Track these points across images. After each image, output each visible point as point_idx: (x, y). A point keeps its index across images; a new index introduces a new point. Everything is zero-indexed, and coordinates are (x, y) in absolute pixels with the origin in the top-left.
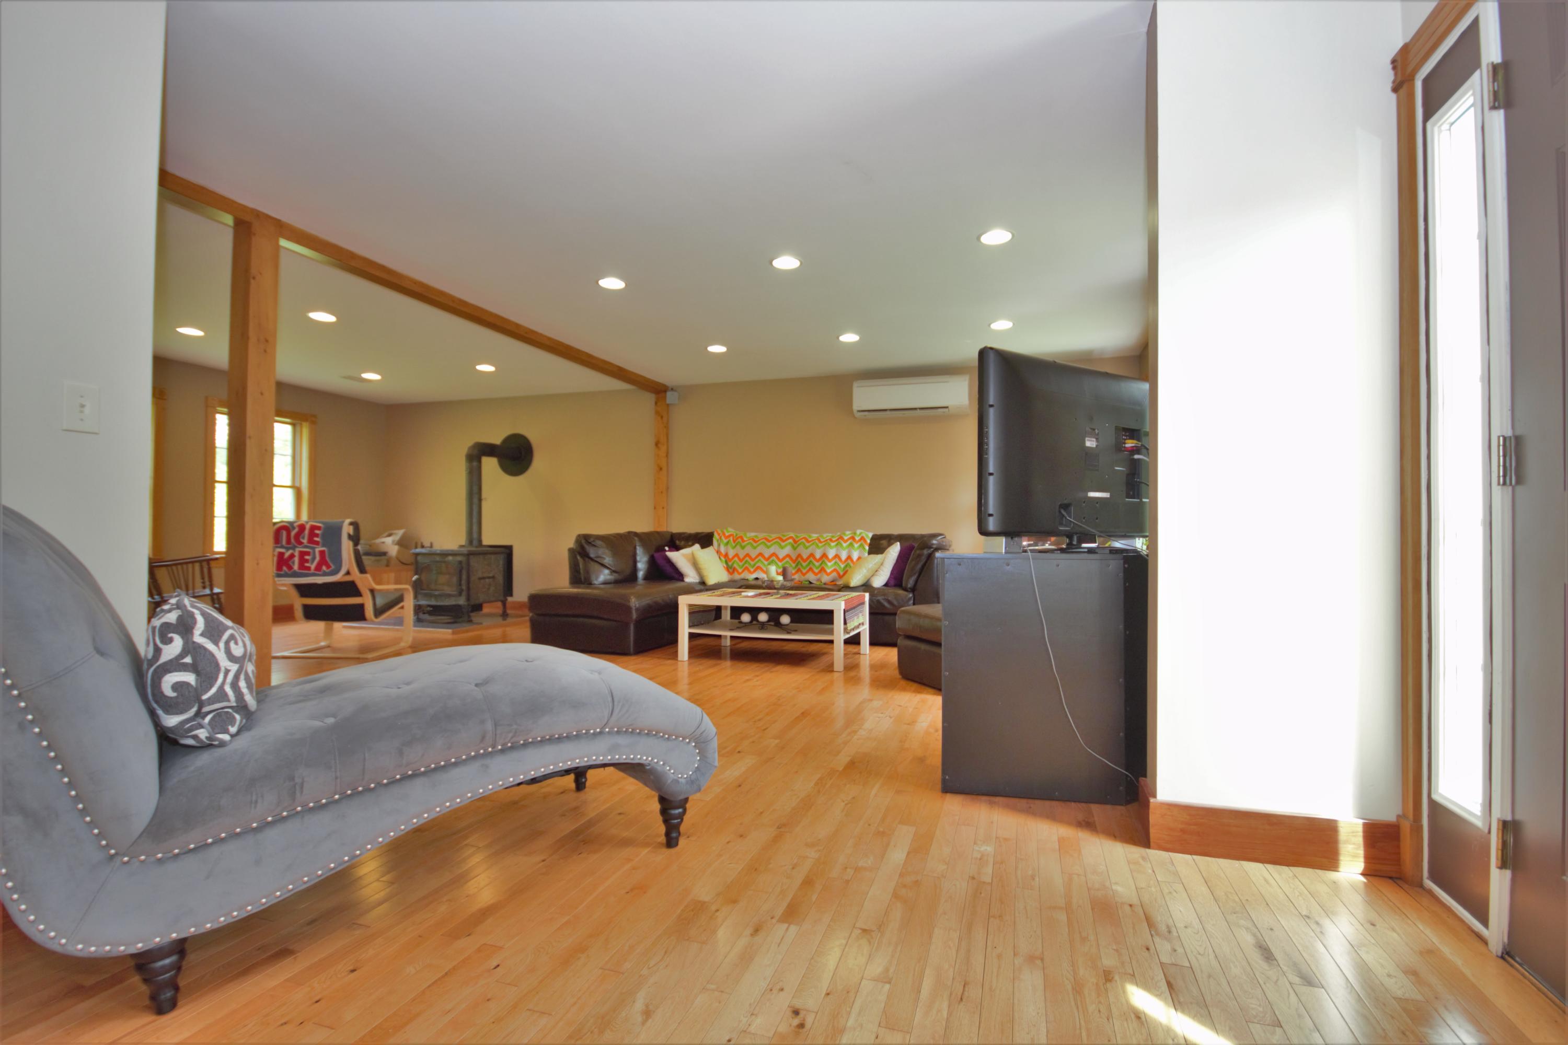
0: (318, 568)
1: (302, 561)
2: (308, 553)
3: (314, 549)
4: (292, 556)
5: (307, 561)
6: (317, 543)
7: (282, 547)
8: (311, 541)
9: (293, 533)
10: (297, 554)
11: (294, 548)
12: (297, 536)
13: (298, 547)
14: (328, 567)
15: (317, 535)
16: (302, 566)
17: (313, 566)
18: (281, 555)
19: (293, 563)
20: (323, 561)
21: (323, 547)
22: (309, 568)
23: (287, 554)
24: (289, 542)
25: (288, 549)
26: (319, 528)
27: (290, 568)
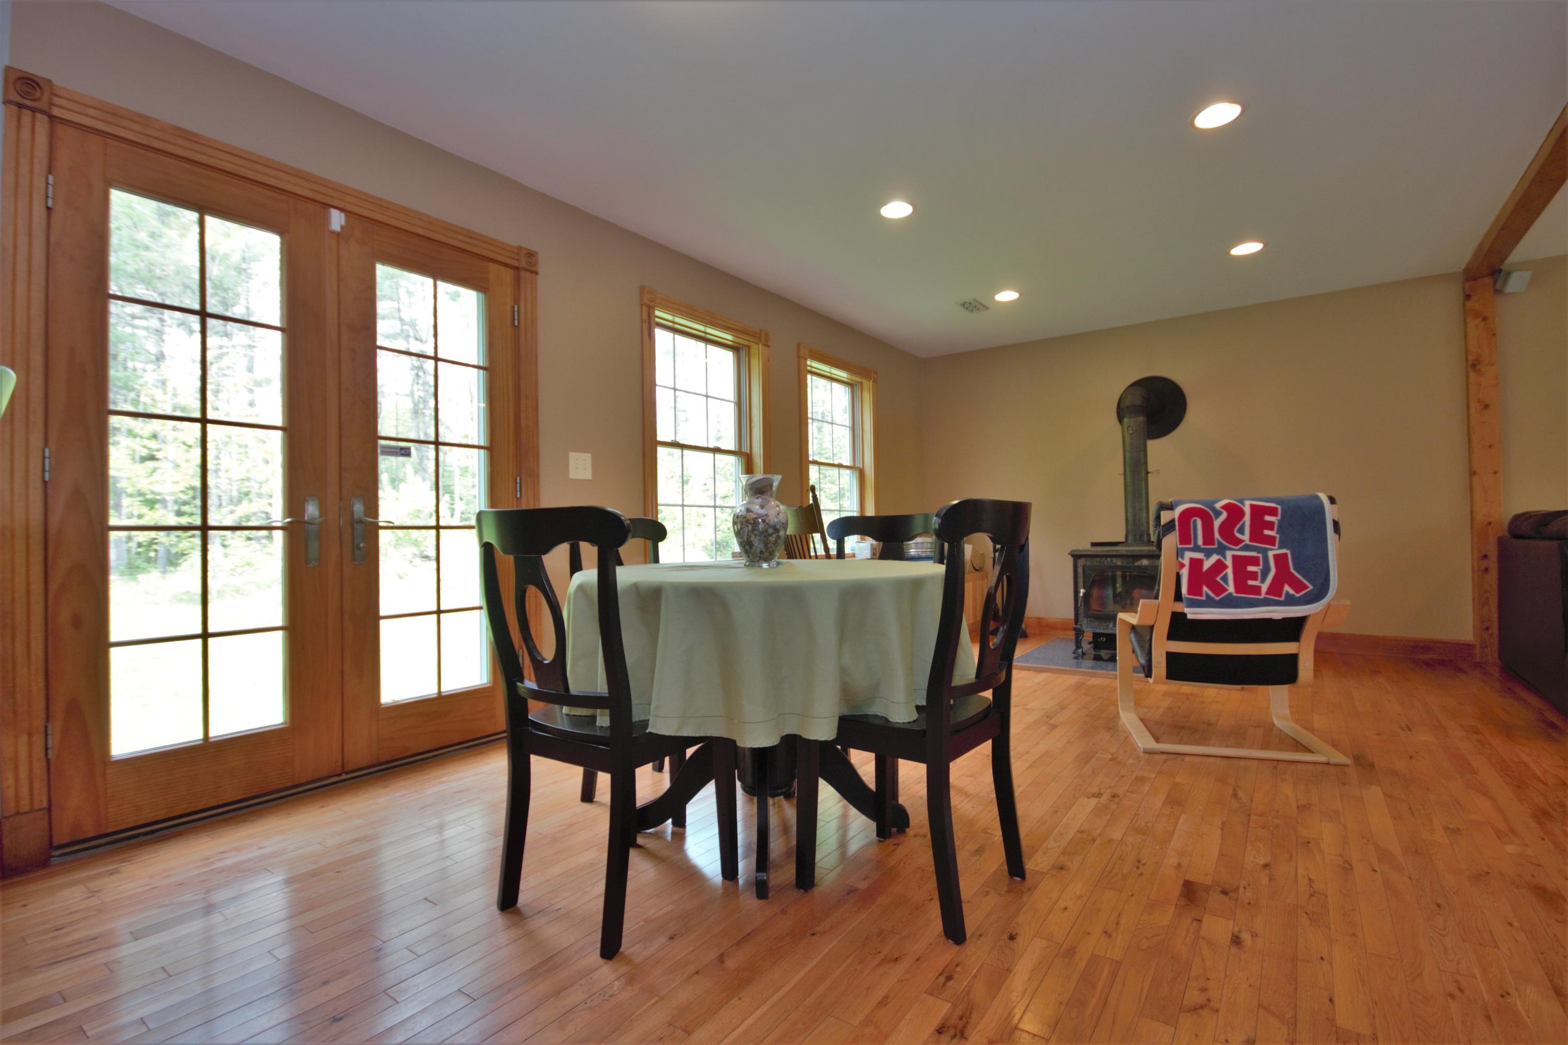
0: (1275, 589)
1: (1241, 577)
2: (1254, 561)
3: (1264, 552)
4: (1219, 566)
5: (1254, 576)
6: (1271, 541)
7: (1196, 549)
8: (1256, 535)
9: (1217, 523)
10: (1229, 562)
11: (1221, 550)
12: (1227, 529)
13: (1231, 549)
14: (1298, 586)
15: (1270, 526)
16: (1241, 585)
17: (1265, 588)
18: (1196, 564)
19: (1225, 578)
20: (1283, 576)
21: (1280, 548)
22: (1257, 590)
23: (1207, 565)
24: (1208, 538)
25: (1208, 554)
26: (1273, 512)
27: (1219, 589)
